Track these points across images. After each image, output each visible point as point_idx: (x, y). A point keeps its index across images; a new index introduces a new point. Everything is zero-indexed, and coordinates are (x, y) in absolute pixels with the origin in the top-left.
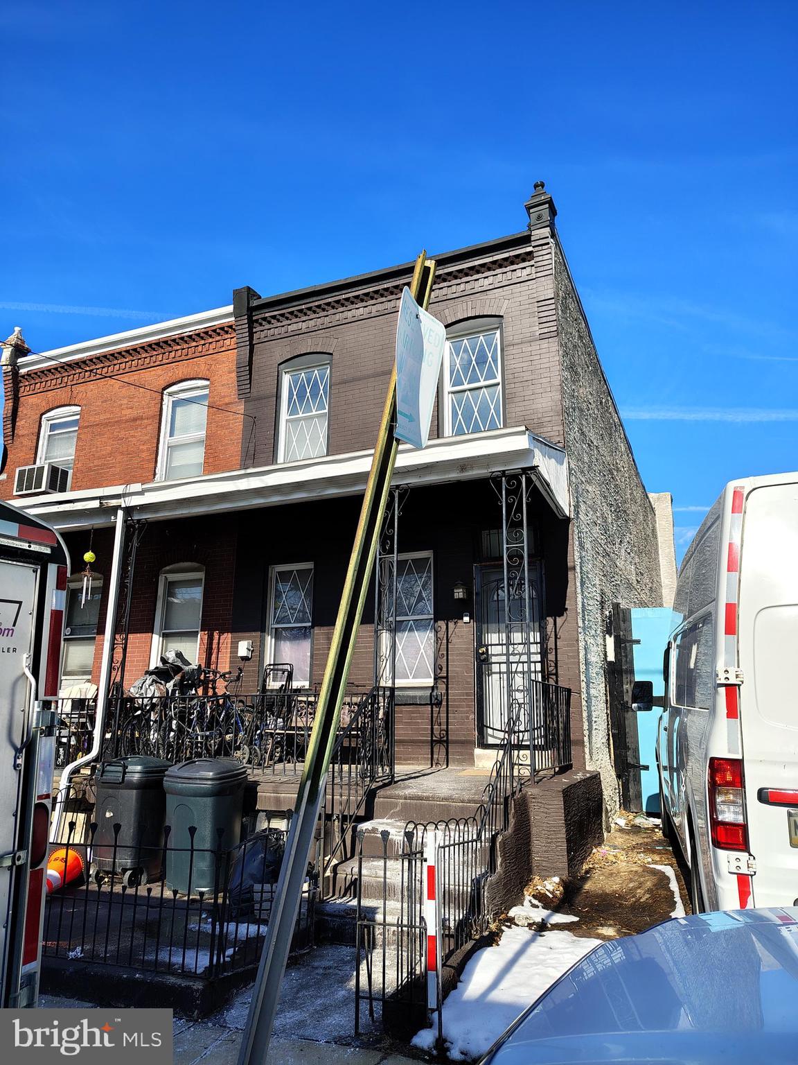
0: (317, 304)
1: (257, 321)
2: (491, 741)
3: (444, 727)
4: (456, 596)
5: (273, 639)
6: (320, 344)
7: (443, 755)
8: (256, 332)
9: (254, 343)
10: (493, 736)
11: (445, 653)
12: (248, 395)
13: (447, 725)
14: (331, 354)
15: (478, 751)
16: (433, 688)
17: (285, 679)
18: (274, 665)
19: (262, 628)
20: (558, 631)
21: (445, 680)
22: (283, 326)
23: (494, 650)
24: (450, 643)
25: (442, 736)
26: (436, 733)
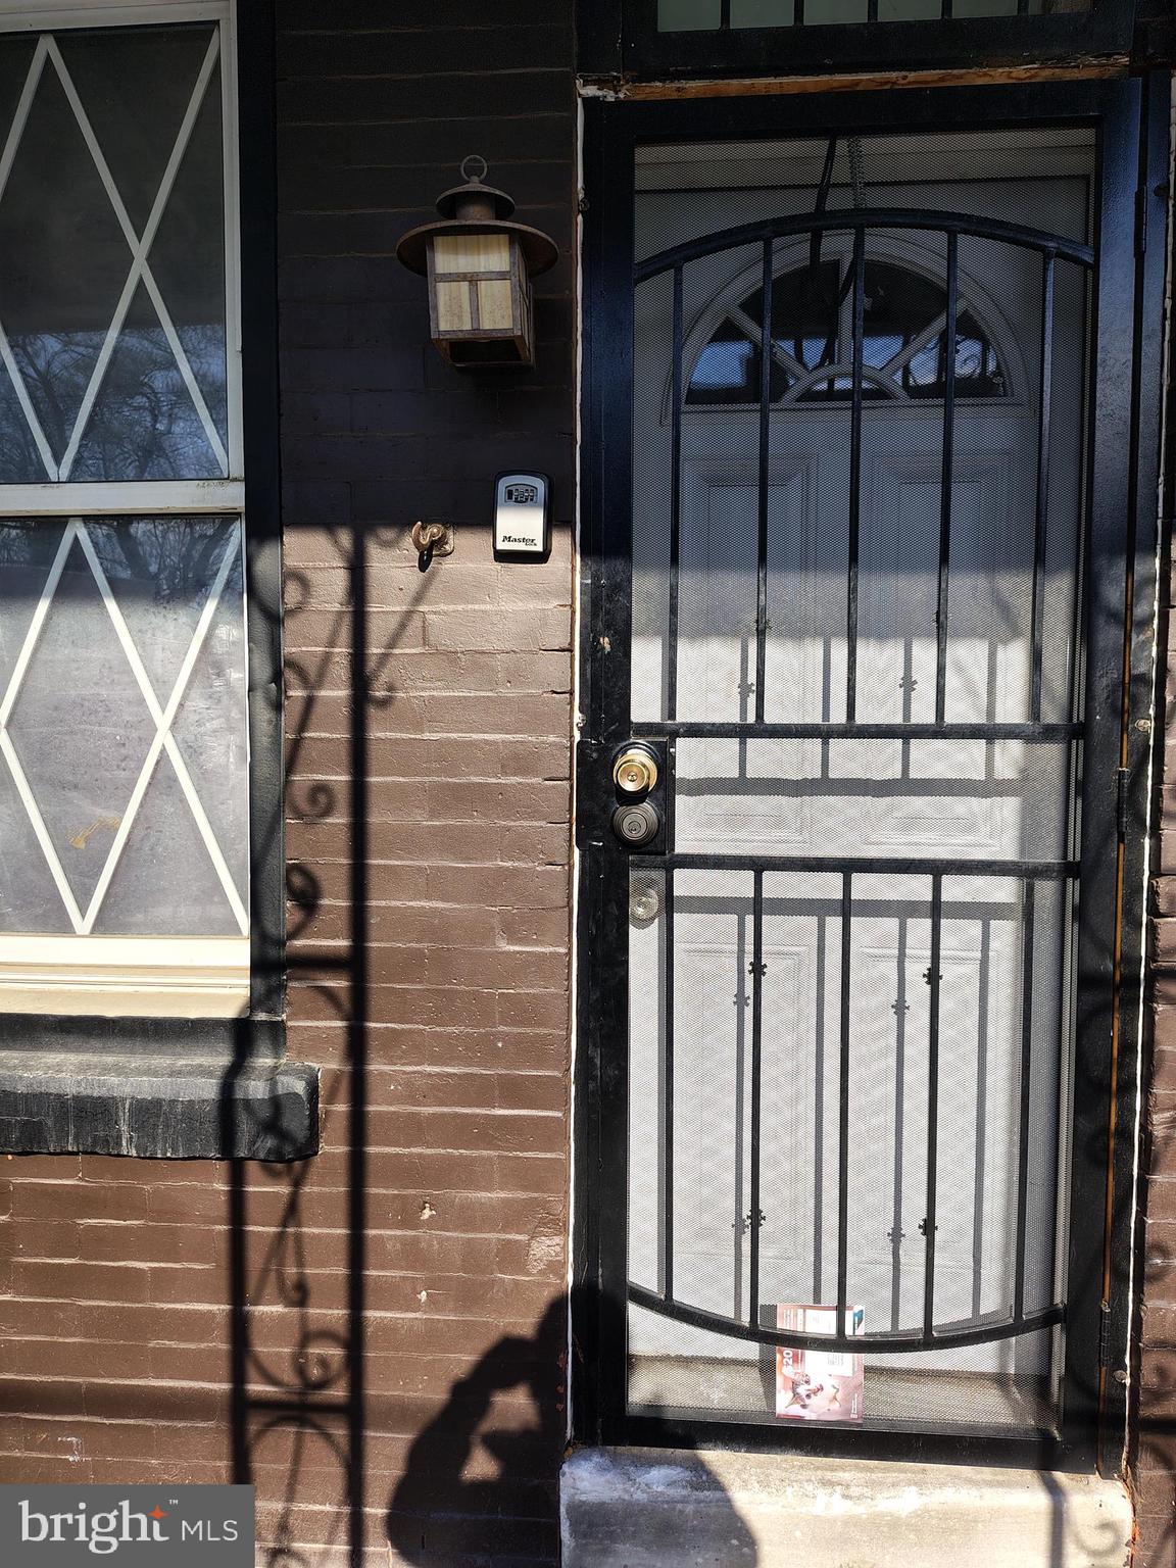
4: (451, 313)
16: (243, 1035)
21: (339, 983)
24: (385, 703)
25: (315, 1372)
26: (273, 1351)
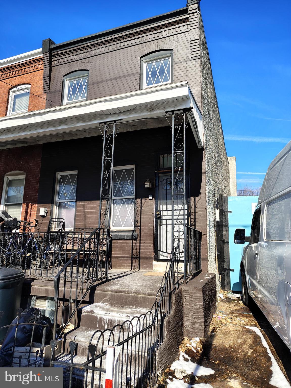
0: (82, 46)
1: (54, 56)
2: (161, 257)
3: (138, 250)
4: (146, 186)
5: (58, 208)
6: (83, 66)
7: (137, 264)
8: (53, 61)
9: (52, 66)
10: (162, 255)
11: (140, 214)
12: (48, 91)
13: (140, 249)
14: (89, 70)
15: (154, 263)
16: (133, 231)
17: (61, 226)
18: (58, 219)
19: (52, 202)
20: (196, 204)
21: (139, 227)
22: (66, 58)
23: (164, 213)
24: (142, 209)
25: (137, 255)
26: (134, 253)
